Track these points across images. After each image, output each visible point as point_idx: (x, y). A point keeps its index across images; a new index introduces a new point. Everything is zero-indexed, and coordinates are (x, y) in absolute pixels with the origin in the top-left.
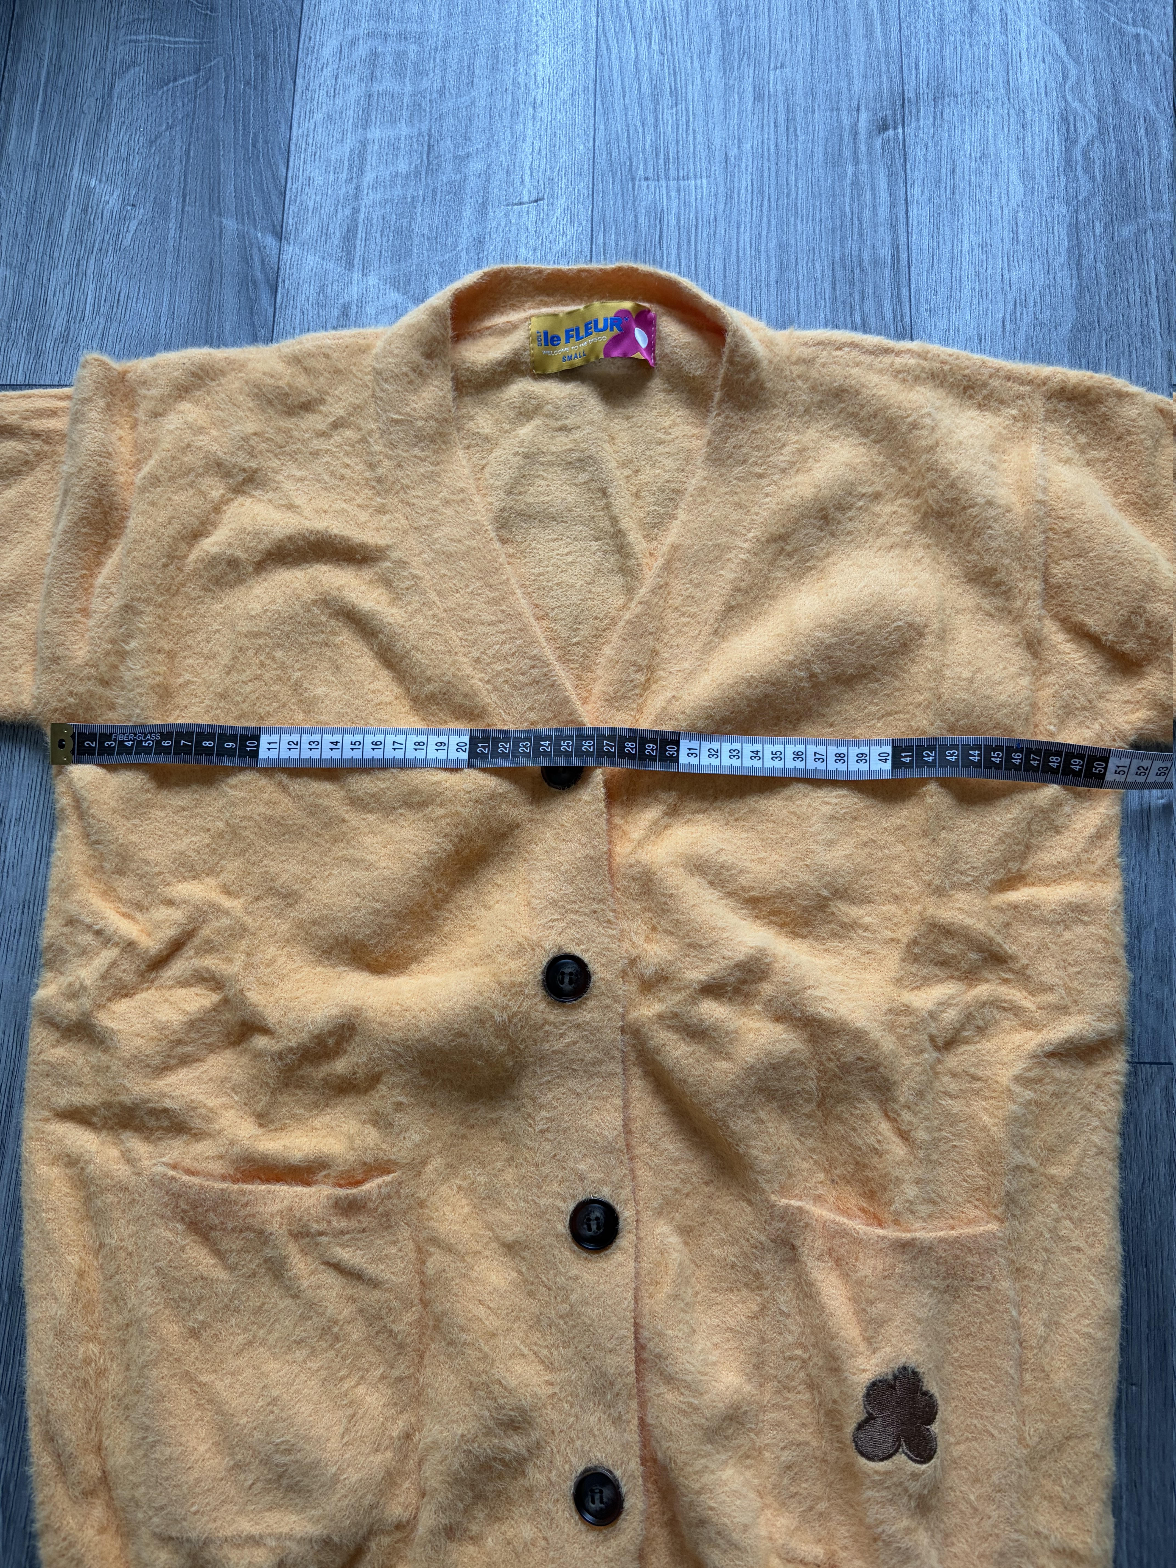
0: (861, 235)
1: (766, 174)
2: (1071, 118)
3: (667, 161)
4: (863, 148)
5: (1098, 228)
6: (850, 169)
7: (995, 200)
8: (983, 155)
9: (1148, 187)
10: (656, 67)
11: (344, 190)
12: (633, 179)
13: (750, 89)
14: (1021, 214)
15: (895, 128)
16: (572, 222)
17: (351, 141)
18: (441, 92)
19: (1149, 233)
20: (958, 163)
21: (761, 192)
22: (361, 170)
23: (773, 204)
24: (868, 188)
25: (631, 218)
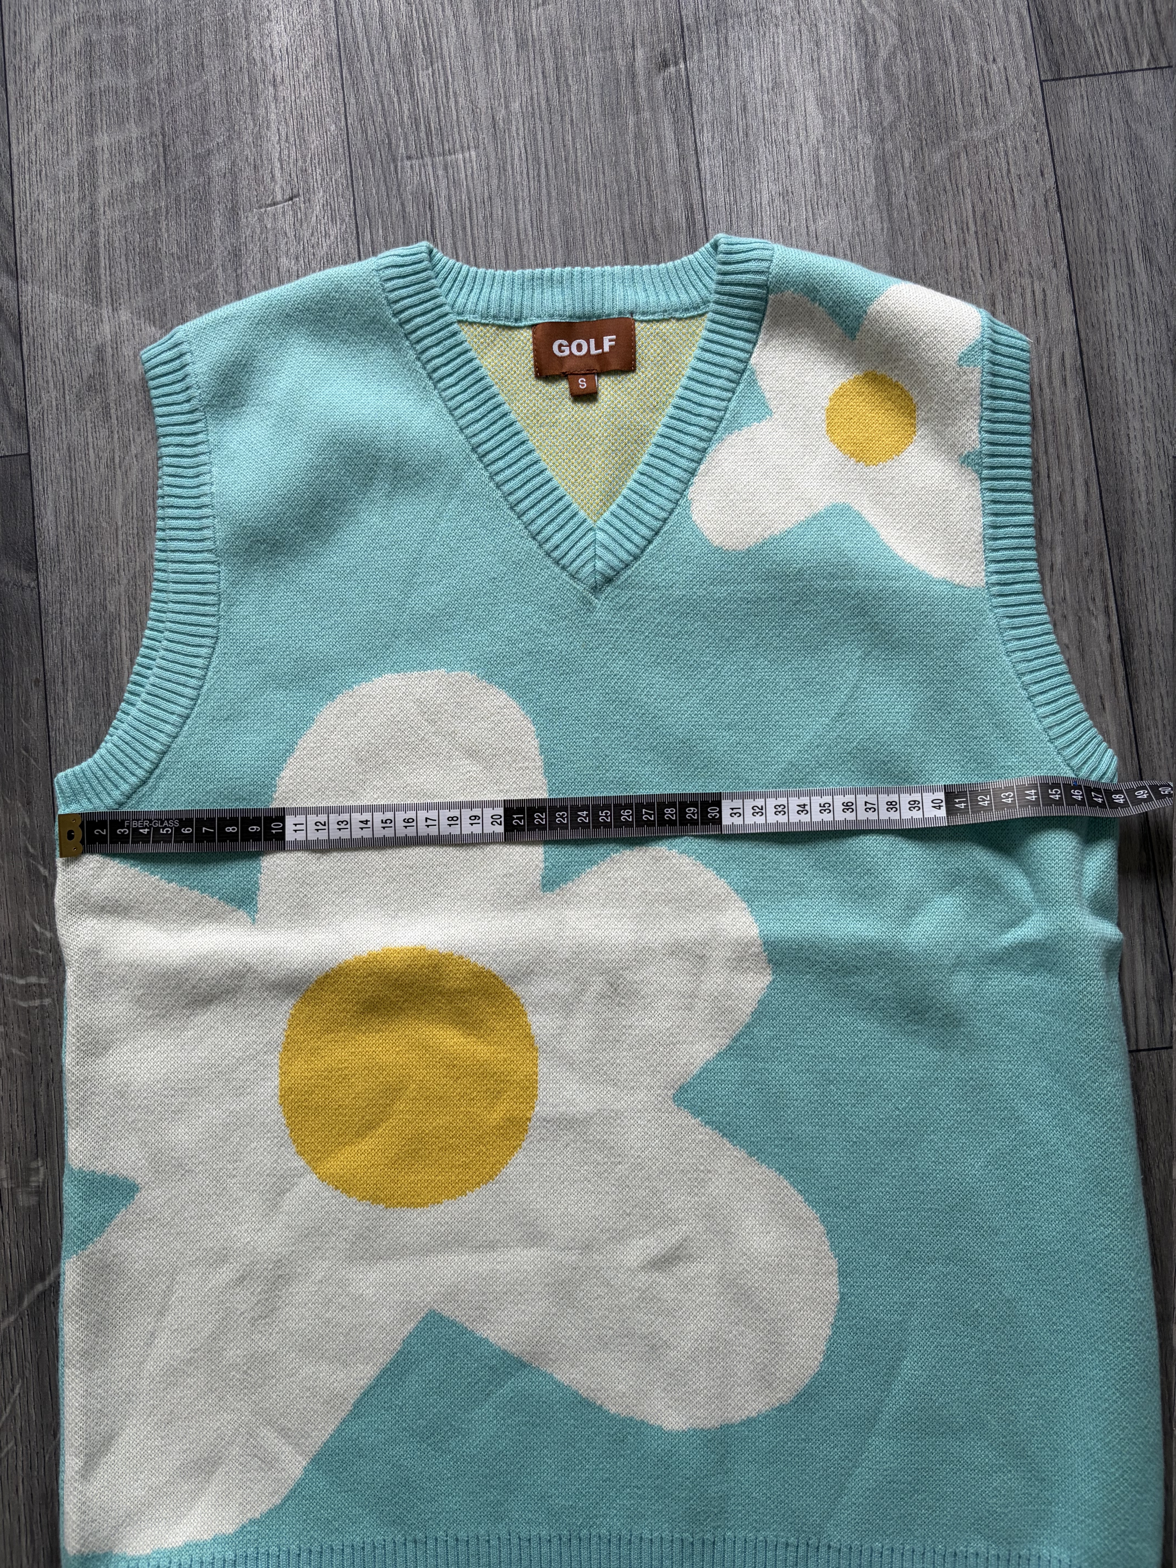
0: (650, 198)
1: (539, 137)
2: (869, 28)
3: (429, 133)
4: (643, 93)
5: (907, 157)
6: (631, 120)
7: (793, 138)
8: (777, 85)
9: (958, 101)
10: (404, 21)
11: (77, 211)
12: (394, 160)
13: (512, 35)
14: (822, 152)
15: (676, 64)
16: (333, 219)
17: (77, 152)
18: (169, 81)
19: (963, 155)
20: (749, 98)
21: (537, 159)
22: (94, 186)
23: (552, 172)
24: (653, 139)
25: (398, 207)
